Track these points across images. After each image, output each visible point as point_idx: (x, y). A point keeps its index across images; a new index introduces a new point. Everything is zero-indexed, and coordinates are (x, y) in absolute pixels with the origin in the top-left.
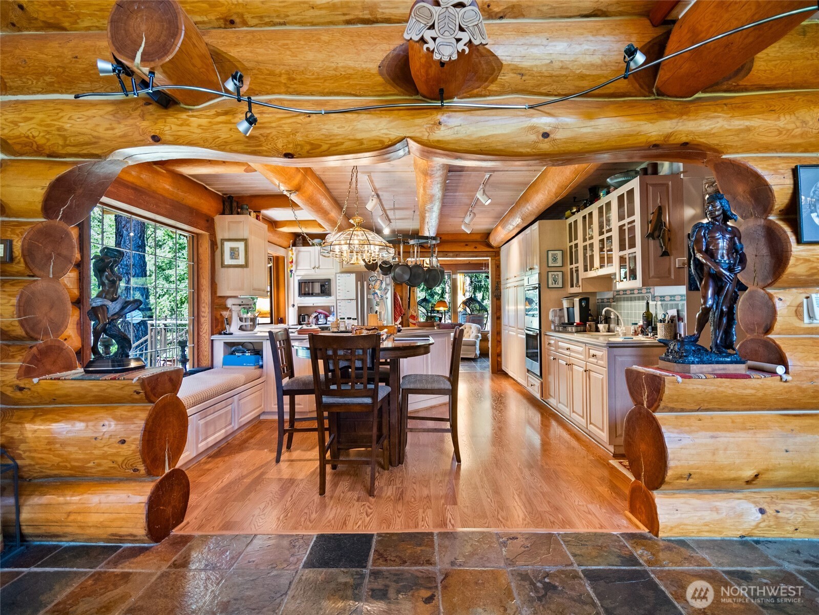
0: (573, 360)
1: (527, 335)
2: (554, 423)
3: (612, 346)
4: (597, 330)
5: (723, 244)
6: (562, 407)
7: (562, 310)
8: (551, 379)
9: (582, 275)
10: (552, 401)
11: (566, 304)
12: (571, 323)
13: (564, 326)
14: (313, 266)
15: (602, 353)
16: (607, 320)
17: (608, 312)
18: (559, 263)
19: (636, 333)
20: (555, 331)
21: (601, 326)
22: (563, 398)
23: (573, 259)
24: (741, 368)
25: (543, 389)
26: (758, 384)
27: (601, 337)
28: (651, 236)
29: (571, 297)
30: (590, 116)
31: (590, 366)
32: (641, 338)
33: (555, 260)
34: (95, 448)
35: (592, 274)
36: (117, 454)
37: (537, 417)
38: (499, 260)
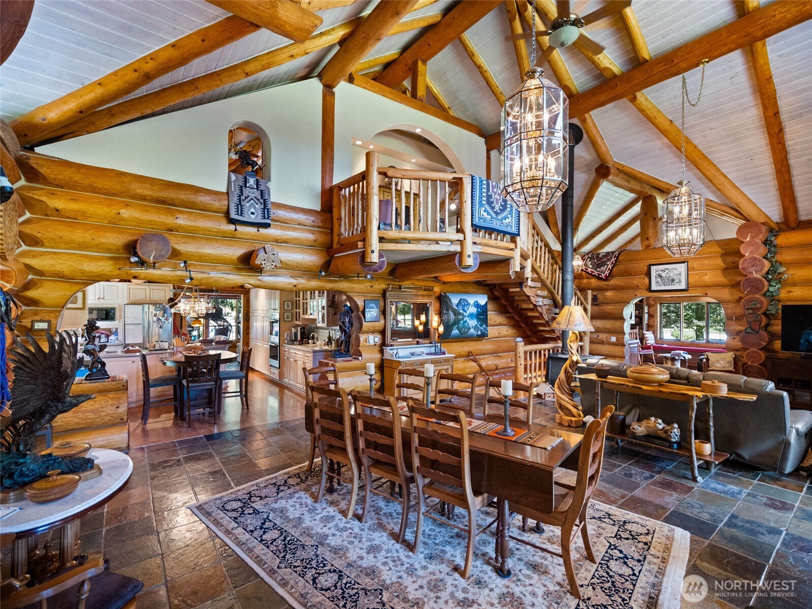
0: (297, 359)
1: (271, 346)
2: (286, 391)
3: (315, 352)
4: (308, 343)
5: (347, 320)
6: (291, 382)
7: (291, 333)
8: (285, 369)
9: (302, 316)
10: (286, 380)
11: (293, 330)
12: (296, 340)
13: (292, 341)
14: (98, 297)
15: (310, 355)
16: (313, 338)
17: (313, 335)
18: (290, 308)
19: (325, 345)
20: (287, 344)
21: (310, 341)
22: (292, 378)
23: (297, 307)
24: (350, 358)
25: (281, 375)
26: (355, 363)
27: (310, 347)
28: (330, 306)
29: (296, 326)
30: (309, 281)
31: (305, 361)
32: (326, 348)
33: (288, 306)
34: (103, 411)
35: (307, 317)
36: (115, 413)
37: (276, 390)
38: (249, 297)
